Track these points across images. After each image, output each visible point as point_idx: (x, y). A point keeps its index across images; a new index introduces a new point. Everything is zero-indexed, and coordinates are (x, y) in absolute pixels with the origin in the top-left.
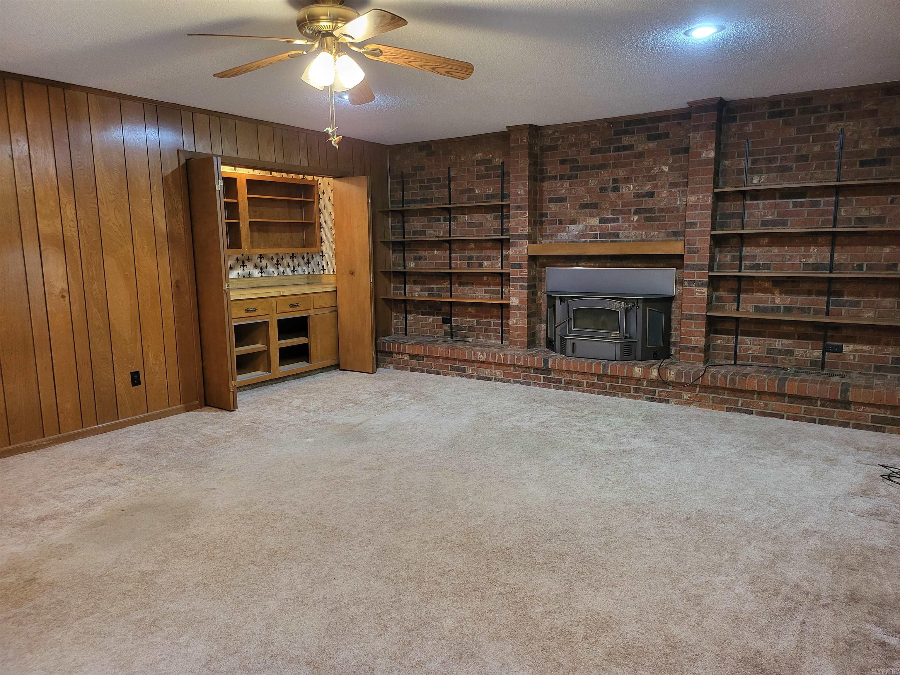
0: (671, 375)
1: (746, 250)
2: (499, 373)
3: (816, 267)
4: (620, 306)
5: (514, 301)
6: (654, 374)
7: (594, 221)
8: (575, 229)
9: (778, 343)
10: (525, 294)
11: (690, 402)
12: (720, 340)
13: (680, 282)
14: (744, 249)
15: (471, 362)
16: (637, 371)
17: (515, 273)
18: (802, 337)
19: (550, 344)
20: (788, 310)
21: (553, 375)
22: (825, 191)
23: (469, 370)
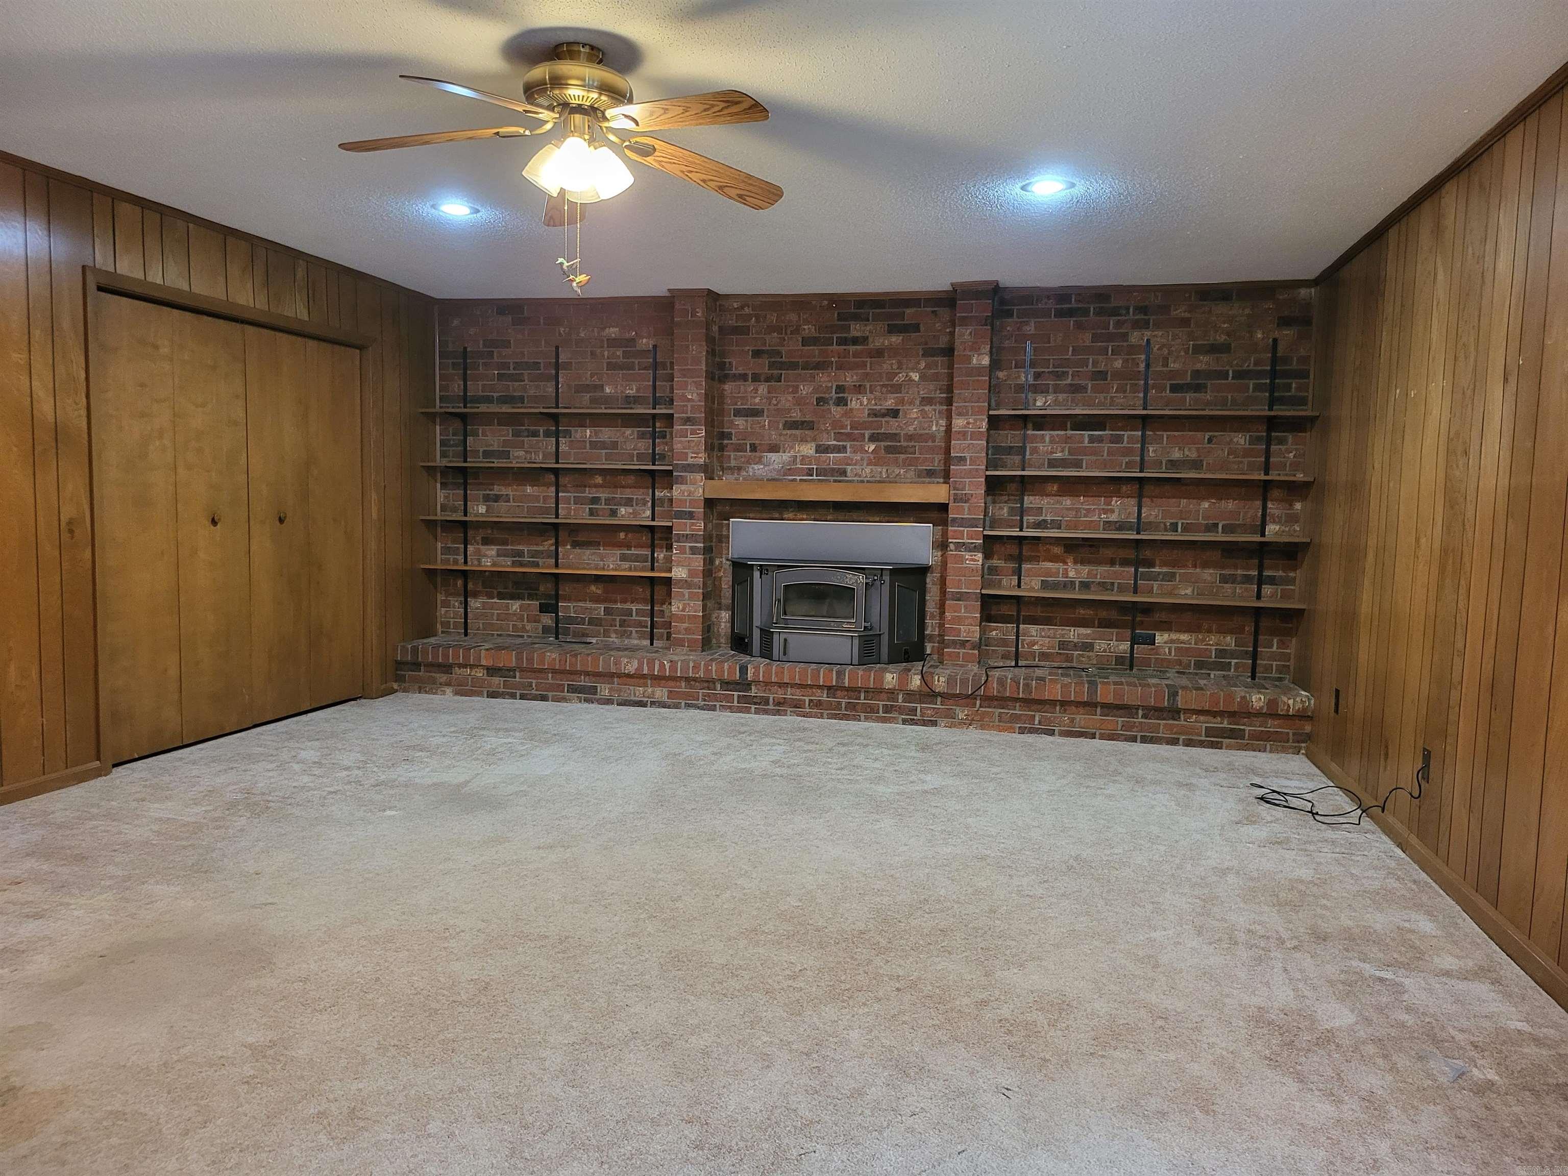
0: (940, 683)
1: (1030, 501)
2: (661, 693)
3: (1121, 526)
4: (854, 580)
5: (679, 573)
6: (916, 682)
7: (808, 449)
8: (776, 460)
9: (1074, 634)
10: (698, 562)
11: (968, 723)
12: (997, 631)
13: (942, 545)
14: (1026, 498)
15: (609, 676)
16: (890, 679)
17: (681, 527)
18: (1105, 624)
19: (740, 643)
20: (1085, 586)
21: (754, 692)
22: (1129, 421)
23: (604, 690)
